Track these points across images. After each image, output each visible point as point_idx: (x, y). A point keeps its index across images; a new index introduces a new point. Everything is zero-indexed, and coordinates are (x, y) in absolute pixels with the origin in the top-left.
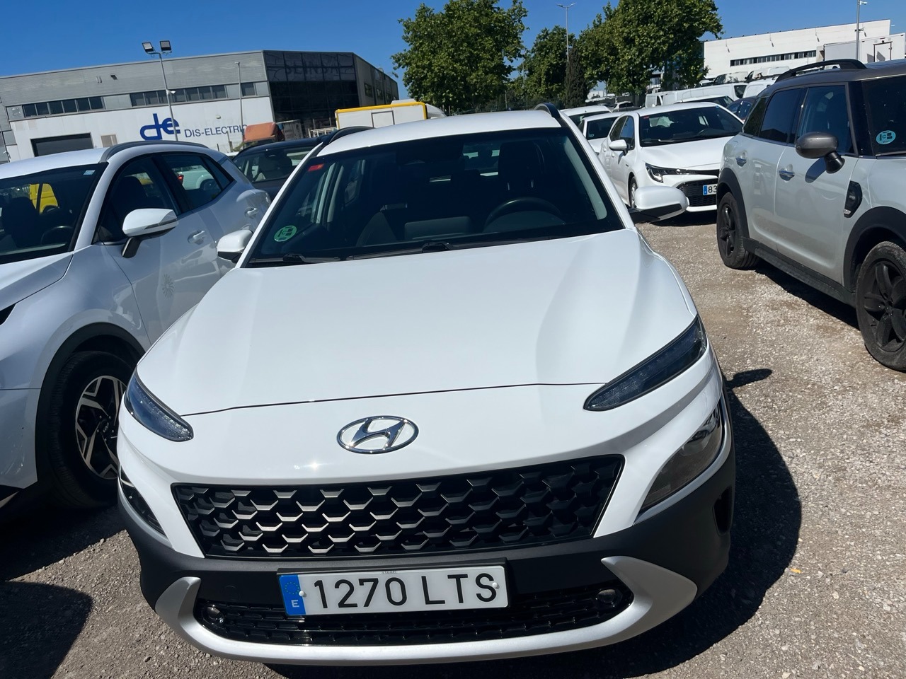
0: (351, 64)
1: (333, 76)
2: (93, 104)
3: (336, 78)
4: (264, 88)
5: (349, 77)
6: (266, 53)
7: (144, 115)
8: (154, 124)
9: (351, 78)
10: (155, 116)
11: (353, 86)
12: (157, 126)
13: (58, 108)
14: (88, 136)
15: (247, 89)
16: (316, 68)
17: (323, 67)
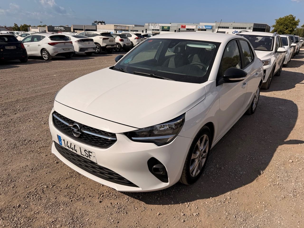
0: (265, 26)
1: (262, 28)
2: (228, 28)
3: (263, 28)
4: (252, 28)
5: (264, 28)
6: (254, 24)
7: (234, 30)
8: (234, 31)
9: (265, 28)
10: (235, 30)
11: (265, 29)
12: (235, 32)
13: (223, 28)
14: (225, 32)
15: (250, 28)
16: (260, 26)
17: (261, 26)
